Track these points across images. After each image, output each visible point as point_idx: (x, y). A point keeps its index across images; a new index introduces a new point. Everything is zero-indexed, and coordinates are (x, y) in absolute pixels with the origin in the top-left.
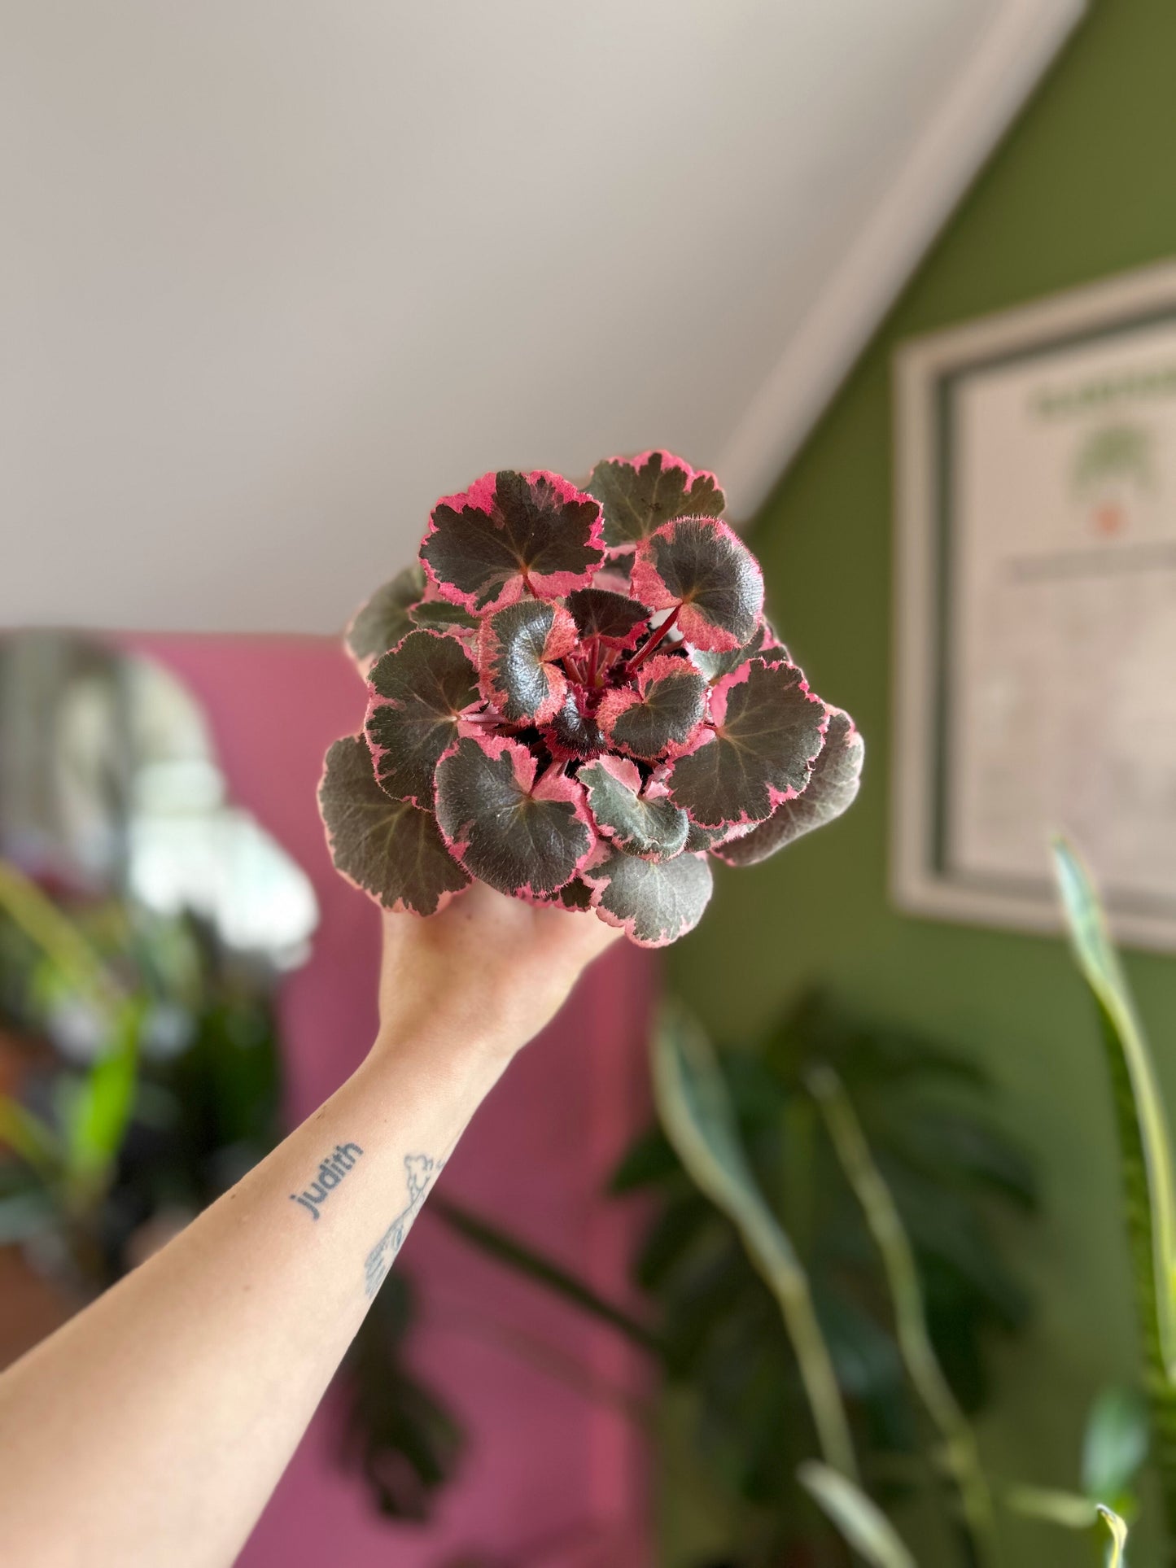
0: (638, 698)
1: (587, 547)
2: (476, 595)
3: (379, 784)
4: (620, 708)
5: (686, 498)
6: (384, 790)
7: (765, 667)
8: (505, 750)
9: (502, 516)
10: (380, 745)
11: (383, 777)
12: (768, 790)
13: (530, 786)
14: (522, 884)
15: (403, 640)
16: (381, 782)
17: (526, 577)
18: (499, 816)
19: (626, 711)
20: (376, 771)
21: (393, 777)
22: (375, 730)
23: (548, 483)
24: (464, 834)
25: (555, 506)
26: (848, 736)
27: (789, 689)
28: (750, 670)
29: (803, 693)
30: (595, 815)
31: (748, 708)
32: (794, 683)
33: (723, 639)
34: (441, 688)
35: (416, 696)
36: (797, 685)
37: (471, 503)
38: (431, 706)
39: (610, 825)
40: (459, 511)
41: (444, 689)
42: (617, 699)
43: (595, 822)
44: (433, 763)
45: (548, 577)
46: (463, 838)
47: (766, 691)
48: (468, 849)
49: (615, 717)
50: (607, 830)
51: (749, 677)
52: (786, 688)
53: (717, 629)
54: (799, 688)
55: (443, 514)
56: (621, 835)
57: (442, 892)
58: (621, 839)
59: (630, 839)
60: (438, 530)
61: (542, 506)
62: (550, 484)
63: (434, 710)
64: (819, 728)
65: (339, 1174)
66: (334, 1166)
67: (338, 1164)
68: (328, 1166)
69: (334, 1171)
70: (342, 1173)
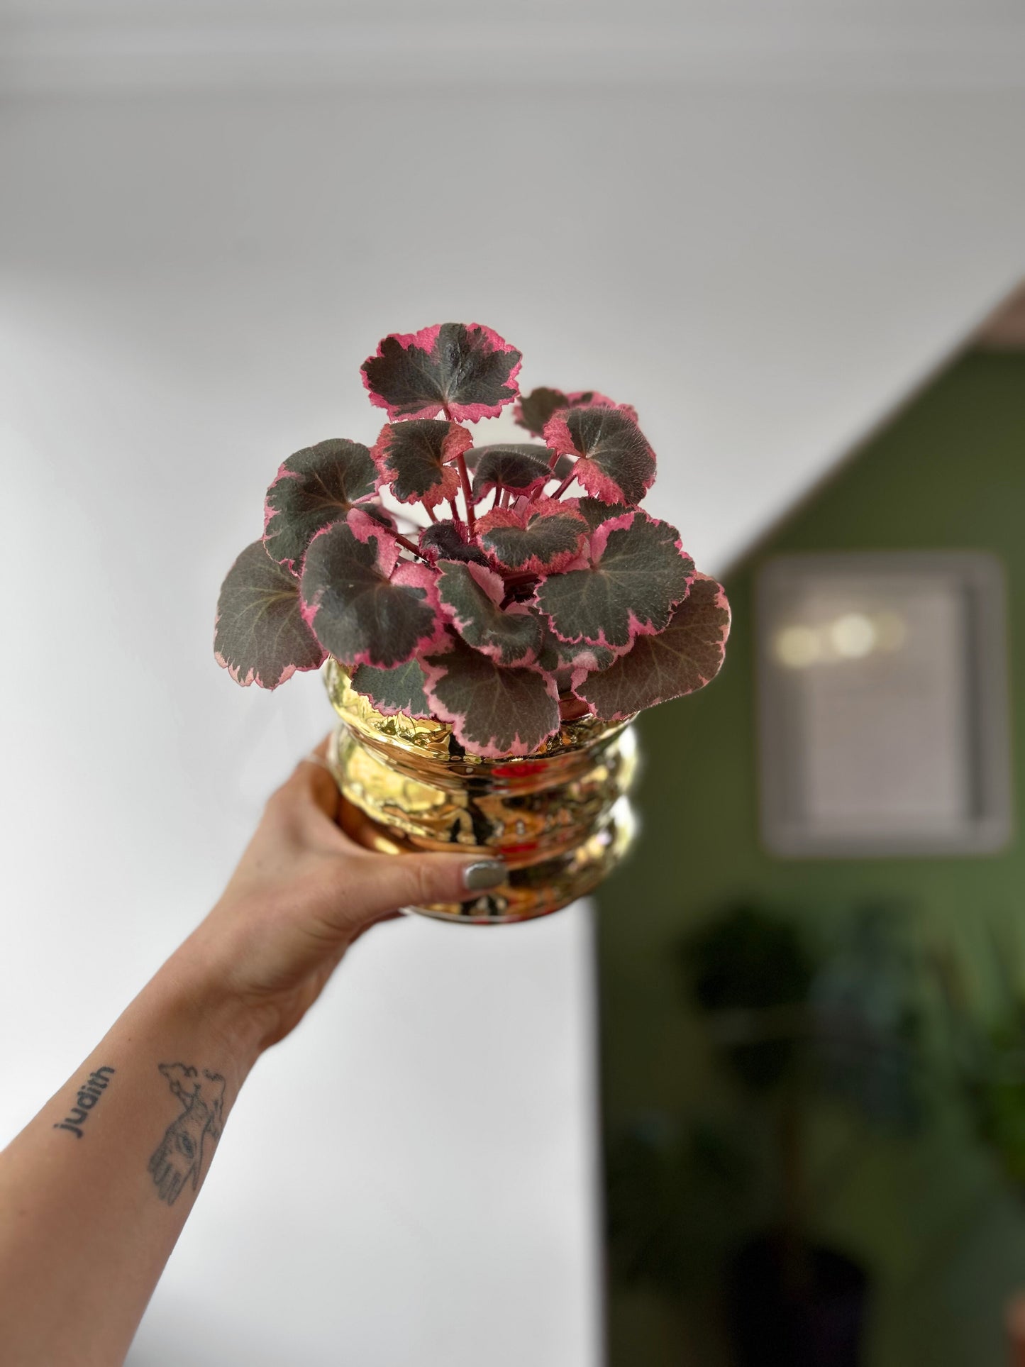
0: (522, 523)
1: (504, 387)
2: (399, 408)
7: (647, 521)
9: (439, 355)
12: (629, 616)
17: (446, 406)
23: (483, 333)
24: (317, 598)
25: (485, 352)
26: (717, 597)
27: (665, 544)
28: (633, 520)
29: (677, 550)
30: (440, 593)
31: (625, 553)
32: (671, 540)
33: (611, 489)
34: (342, 478)
35: (317, 475)
36: (673, 541)
37: (417, 344)
38: (328, 488)
39: (453, 605)
40: (405, 348)
41: (344, 481)
42: (501, 516)
43: (439, 600)
44: (313, 530)
45: (464, 408)
46: (315, 603)
47: (645, 542)
48: (317, 612)
49: (492, 527)
50: (449, 609)
51: (631, 526)
52: (663, 543)
53: (608, 478)
54: (674, 545)
55: (390, 345)
56: (462, 617)
57: (287, 665)
58: (462, 621)
59: (469, 622)
60: (383, 356)
61: (473, 348)
62: (485, 333)
63: (329, 493)
64: (686, 579)
65: (96, 1095)
66: (90, 1089)
67: (94, 1087)
68: (85, 1091)
69: (91, 1093)
70: (99, 1093)
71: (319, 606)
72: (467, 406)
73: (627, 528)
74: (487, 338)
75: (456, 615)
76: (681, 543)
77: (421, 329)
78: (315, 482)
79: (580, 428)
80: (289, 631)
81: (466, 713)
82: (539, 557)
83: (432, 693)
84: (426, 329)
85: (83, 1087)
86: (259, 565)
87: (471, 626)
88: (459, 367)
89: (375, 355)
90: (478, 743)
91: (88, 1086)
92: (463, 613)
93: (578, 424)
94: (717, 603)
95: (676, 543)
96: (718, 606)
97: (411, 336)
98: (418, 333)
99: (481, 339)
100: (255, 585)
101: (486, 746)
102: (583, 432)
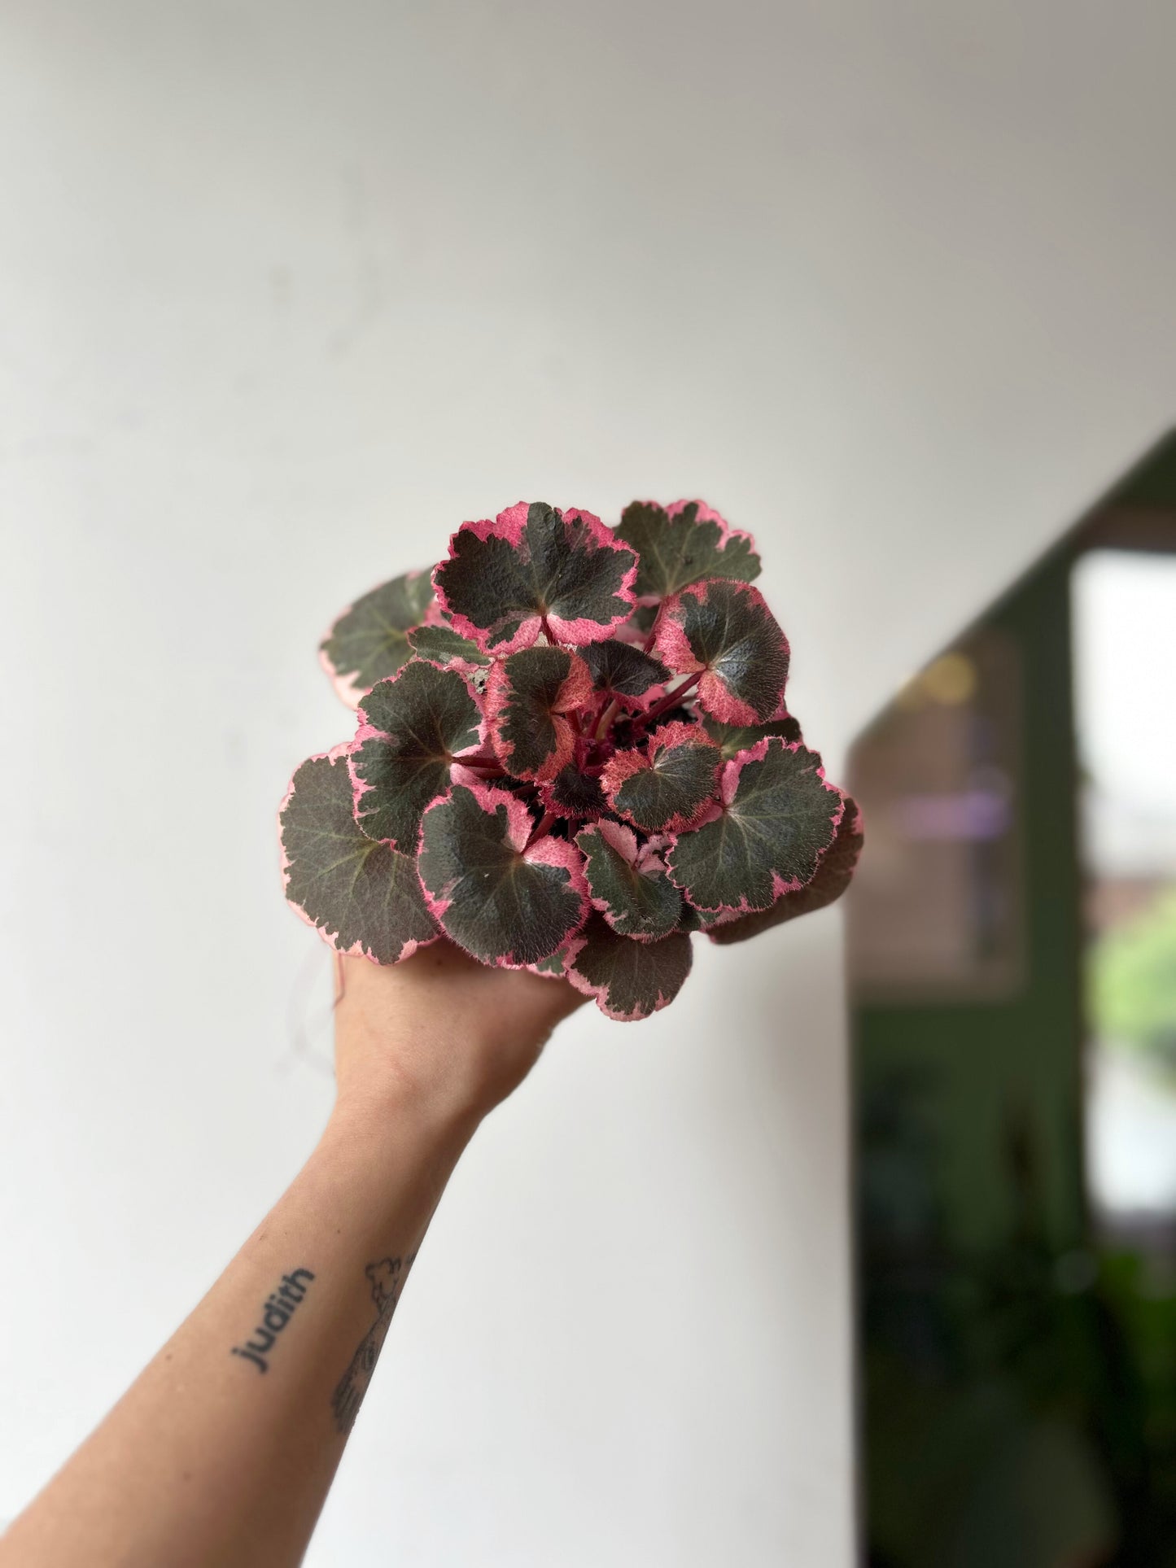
0: (647, 762)
1: (616, 597)
2: (490, 631)
3: (357, 821)
4: (627, 771)
5: (718, 555)
6: (361, 829)
7: (784, 747)
8: (501, 804)
9: (529, 551)
10: (365, 781)
11: (363, 815)
12: (773, 878)
13: (524, 847)
14: (504, 953)
15: (402, 668)
16: (358, 819)
17: (544, 620)
18: (486, 875)
19: (633, 776)
20: (356, 807)
21: (372, 816)
22: (361, 764)
23: (584, 524)
24: (447, 891)
25: (589, 550)
26: (855, 822)
27: (806, 773)
28: (767, 749)
29: (820, 780)
30: (590, 886)
31: (760, 789)
32: (812, 768)
33: (744, 713)
34: (438, 726)
35: (411, 732)
36: (815, 769)
37: (497, 532)
38: (425, 744)
39: (605, 899)
40: (483, 539)
41: (441, 728)
42: (625, 761)
43: (589, 894)
44: (420, 807)
45: (569, 624)
46: (445, 896)
47: (782, 772)
48: (449, 908)
49: (621, 781)
50: (600, 904)
51: (766, 756)
52: (803, 772)
53: (739, 701)
54: (816, 774)
55: (466, 540)
56: (615, 911)
57: (407, 941)
58: (614, 915)
59: (623, 916)
60: (457, 556)
61: (574, 547)
62: (587, 525)
63: (426, 749)
64: (832, 819)
65: (287, 1311)
66: (281, 1301)
67: (287, 1299)
68: (274, 1303)
69: (282, 1308)
70: (292, 1308)
71: (450, 902)
72: (572, 623)
73: (761, 759)
74: (591, 530)
75: (608, 909)
76: (823, 770)
77: (500, 510)
78: (412, 742)
79: (701, 635)
80: (398, 897)
81: (609, 983)
82: (681, 814)
83: (572, 967)
84: (507, 510)
85: (272, 1297)
86: (334, 801)
87: (625, 919)
88: (558, 571)
89: (447, 557)
90: (623, 1012)
91: (279, 1296)
92: (617, 908)
93: (698, 630)
94: (854, 829)
95: (818, 771)
96: (854, 833)
97: (488, 523)
98: (498, 518)
99: (582, 532)
100: (338, 831)
101: (632, 1013)
102: (704, 639)
